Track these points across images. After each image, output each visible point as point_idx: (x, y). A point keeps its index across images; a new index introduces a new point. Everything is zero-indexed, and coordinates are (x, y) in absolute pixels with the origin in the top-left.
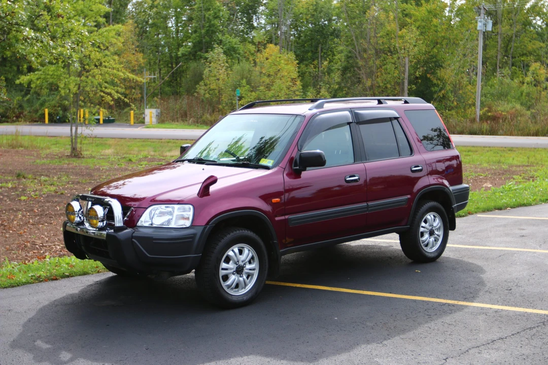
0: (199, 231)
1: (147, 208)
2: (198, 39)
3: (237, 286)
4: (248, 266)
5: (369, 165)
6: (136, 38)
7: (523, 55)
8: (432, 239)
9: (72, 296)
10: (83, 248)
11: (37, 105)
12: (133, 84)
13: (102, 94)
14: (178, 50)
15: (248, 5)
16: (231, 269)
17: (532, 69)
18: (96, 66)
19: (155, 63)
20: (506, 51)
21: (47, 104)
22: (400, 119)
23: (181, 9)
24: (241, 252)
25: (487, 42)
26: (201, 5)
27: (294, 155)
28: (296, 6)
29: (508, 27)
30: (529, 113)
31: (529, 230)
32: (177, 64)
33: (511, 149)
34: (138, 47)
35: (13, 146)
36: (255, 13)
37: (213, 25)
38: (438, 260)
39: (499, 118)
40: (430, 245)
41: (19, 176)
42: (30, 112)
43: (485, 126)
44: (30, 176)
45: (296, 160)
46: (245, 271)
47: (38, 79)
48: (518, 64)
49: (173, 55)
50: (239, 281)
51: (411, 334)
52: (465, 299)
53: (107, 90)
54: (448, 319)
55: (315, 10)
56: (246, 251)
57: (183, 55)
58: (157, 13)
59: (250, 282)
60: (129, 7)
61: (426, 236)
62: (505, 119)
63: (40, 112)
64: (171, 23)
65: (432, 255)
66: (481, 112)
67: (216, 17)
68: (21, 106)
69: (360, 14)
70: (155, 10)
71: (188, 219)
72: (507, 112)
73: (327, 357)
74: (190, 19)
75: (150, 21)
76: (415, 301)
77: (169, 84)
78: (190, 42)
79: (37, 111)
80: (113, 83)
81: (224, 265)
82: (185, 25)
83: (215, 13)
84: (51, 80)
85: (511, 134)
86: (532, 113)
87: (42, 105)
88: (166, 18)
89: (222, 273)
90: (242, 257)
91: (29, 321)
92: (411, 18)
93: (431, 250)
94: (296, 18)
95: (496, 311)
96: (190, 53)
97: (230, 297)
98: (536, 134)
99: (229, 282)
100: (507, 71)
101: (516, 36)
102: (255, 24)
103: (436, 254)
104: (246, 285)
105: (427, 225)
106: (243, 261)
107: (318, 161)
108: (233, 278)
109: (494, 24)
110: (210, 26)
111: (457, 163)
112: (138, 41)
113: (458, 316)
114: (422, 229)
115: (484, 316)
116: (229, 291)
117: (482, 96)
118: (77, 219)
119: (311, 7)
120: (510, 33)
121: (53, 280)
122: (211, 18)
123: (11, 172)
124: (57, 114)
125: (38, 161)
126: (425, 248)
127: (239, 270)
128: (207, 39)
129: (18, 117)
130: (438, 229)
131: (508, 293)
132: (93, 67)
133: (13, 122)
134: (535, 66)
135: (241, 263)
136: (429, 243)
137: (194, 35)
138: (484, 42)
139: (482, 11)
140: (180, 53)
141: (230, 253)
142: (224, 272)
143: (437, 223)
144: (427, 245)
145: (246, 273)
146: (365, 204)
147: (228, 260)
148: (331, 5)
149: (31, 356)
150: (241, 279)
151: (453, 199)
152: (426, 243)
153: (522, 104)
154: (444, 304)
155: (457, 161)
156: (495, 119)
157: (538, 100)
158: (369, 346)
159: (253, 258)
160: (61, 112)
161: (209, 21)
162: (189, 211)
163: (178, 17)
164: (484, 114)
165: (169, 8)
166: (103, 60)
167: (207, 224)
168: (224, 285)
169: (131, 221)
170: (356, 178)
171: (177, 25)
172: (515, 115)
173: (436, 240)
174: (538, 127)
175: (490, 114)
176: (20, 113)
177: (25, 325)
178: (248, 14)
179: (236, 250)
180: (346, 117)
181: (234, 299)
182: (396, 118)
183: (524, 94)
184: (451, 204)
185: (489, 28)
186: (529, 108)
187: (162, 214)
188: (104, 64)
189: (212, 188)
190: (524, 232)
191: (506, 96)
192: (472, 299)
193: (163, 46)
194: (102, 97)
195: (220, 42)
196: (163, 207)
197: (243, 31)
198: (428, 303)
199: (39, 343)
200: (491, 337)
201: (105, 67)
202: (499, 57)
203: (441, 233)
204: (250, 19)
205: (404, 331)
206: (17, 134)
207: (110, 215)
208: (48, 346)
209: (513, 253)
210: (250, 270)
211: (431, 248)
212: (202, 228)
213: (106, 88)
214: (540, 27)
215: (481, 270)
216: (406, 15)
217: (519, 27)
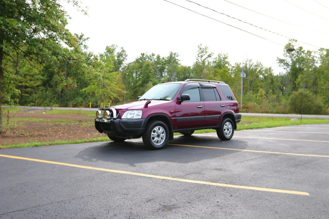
0: (144, 120)
1: (125, 112)
2: (144, 80)
3: (157, 142)
4: (162, 135)
5: (206, 102)
6: (122, 79)
7: (256, 87)
8: (228, 132)
9: (97, 146)
10: (102, 128)
11: (87, 101)
12: (120, 95)
13: (110, 95)
14: (137, 84)
15: (161, 69)
16: (155, 135)
17: (260, 91)
18: (108, 86)
19: (128, 89)
20: (251, 86)
21: (91, 101)
22: (216, 88)
23: (138, 70)
24: (159, 129)
25: (244, 82)
26: (145, 68)
27: (178, 97)
28: (178, 69)
29: (251, 77)
30: (259, 106)
31: (262, 134)
32: (136, 88)
33: (253, 117)
34: (123, 82)
35: (78, 114)
36: (163, 71)
37: (149, 75)
38: (230, 140)
39: (249, 107)
40: (228, 134)
41: (80, 121)
42: (85, 104)
43: (244, 110)
44: (84, 121)
45: (179, 99)
46: (161, 136)
47: (88, 90)
48: (255, 90)
49: (135, 86)
50: (158, 140)
51: (222, 157)
52: (241, 149)
53: (111, 94)
54: (235, 154)
55: (184, 71)
56: (161, 129)
57: (138, 85)
58: (130, 71)
59: (162, 141)
60: (120, 69)
61: (226, 131)
62: (251, 108)
63: (88, 104)
64: (134, 75)
65: (228, 138)
66: (243, 106)
67: (150, 72)
68: (82, 102)
69: (200, 72)
70: (129, 70)
71: (140, 115)
72: (252, 106)
73: (191, 162)
74: (141, 73)
75: (127, 74)
76: (223, 149)
77: (133, 95)
78: (141, 81)
79: (87, 104)
80: (114, 92)
81: (153, 133)
82: (139, 75)
83: (150, 71)
84: (92, 90)
85: (253, 113)
86: (260, 106)
87: (89, 101)
88: (132, 73)
89: (152, 136)
90: (159, 131)
91: (82, 151)
92: (218, 73)
93: (228, 136)
94: (178, 73)
95: (253, 152)
96: (141, 85)
97: (155, 145)
98: (262, 113)
99: (154, 140)
100: (251, 92)
101: (254, 81)
102: (163, 75)
103: (230, 138)
104: (161, 142)
105: (226, 127)
106: (160, 133)
107: (187, 98)
108: (156, 139)
109: (247, 76)
110: (148, 75)
111: (236, 108)
112: (123, 80)
113: (239, 153)
114: (224, 128)
115: (249, 153)
116: (154, 143)
117: (243, 100)
118: (100, 117)
119: (183, 70)
120: (252, 79)
121: (90, 142)
122: (148, 73)
123: (77, 120)
124: (94, 105)
125: (87, 118)
126: (226, 135)
127: (158, 136)
128: (147, 80)
129: (81, 105)
130: (231, 128)
131: (257, 147)
132: (107, 86)
133: (79, 107)
134: (261, 90)
135: (159, 133)
136: (227, 133)
137: (142, 79)
138: (243, 82)
139: (242, 71)
140: (137, 85)
141: (155, 129)
142: (153, 136)
143: (230, 126)
144: (226, 134)
145: (161, 137)
146: (204, 116)
147: (154, 132)
148: (190, 69)
149: (82, 159)
150: (159, 139)
151: (236, 118)
152: (226, 133)
153: (257, 103)
154: (234, 150)
155: (236, 107)
156: (247, 108)
157: (262, 102)
158: (207, 160)
159: (163, 132)
160: (95, 104)
161: (147, 73)
162: (140, 113)
163: (136, 73)
164: (244, 106)
165: (134, 69)
166: (111, 84)
167: (147, 117)
168: (153, 141)
169: (119, 117)
170: (201, 106)
171: (136, 75)
172: (254, 107)
173: (230, 132)
174: (262, 111)
175: (245, 106)
176: (81, 104)
177: (80, 152)
178: (161, 72)
179: (158, 128)
180: (197, 85)
181: (156, 146)
182: (215, 87)
183: (257, 100)
184: (235, 120)
185: (245, 76)
186: (259, 104)
187: (131, 114)
188: (111, 85)
189: (149, 105)
190: (260, 134)
191: (251, 100)
192: (244, 149)
193: (131, 82)
194: (110, 96)
195: (151, 81)
196: (130, 112)
197: (159, 78)
198: (228, 150)
199: (85, 156)
200: (251, 158)
201: (112, 86)
202: (248, 87)
203: (231, 130)
204: (162, 74)
205: (219, 156)
206: (80, 110)
207: (112, 115)
208: (88, 157)
209: (257, 139)
210: (162, 136)
211: (228, 135)
212: (145, 119)
213: (111, 93)
214: (262, 78)
215: (246, 142)
216: (216, 72)
217: (255, 77)
